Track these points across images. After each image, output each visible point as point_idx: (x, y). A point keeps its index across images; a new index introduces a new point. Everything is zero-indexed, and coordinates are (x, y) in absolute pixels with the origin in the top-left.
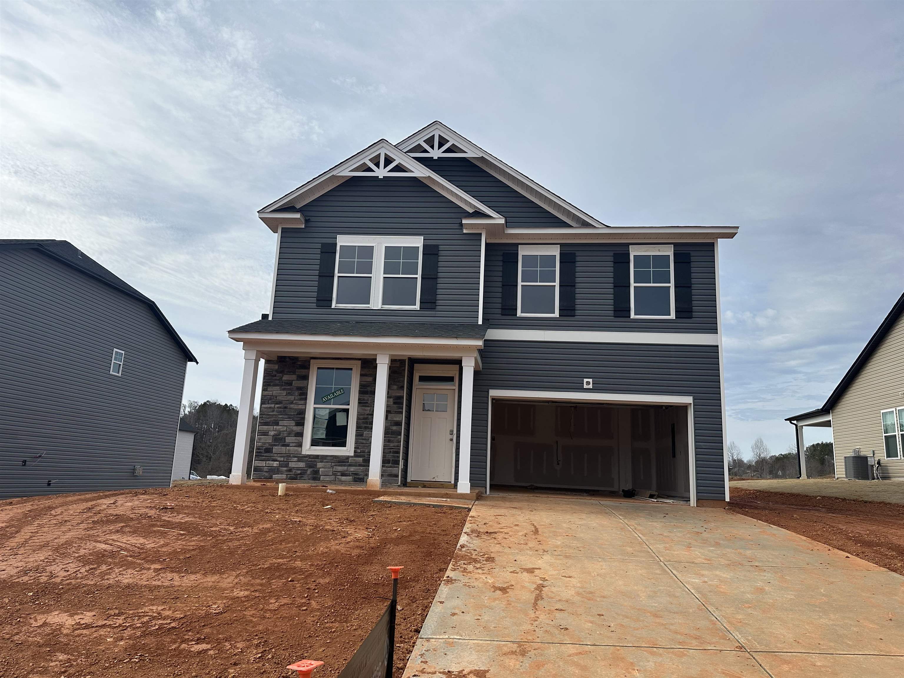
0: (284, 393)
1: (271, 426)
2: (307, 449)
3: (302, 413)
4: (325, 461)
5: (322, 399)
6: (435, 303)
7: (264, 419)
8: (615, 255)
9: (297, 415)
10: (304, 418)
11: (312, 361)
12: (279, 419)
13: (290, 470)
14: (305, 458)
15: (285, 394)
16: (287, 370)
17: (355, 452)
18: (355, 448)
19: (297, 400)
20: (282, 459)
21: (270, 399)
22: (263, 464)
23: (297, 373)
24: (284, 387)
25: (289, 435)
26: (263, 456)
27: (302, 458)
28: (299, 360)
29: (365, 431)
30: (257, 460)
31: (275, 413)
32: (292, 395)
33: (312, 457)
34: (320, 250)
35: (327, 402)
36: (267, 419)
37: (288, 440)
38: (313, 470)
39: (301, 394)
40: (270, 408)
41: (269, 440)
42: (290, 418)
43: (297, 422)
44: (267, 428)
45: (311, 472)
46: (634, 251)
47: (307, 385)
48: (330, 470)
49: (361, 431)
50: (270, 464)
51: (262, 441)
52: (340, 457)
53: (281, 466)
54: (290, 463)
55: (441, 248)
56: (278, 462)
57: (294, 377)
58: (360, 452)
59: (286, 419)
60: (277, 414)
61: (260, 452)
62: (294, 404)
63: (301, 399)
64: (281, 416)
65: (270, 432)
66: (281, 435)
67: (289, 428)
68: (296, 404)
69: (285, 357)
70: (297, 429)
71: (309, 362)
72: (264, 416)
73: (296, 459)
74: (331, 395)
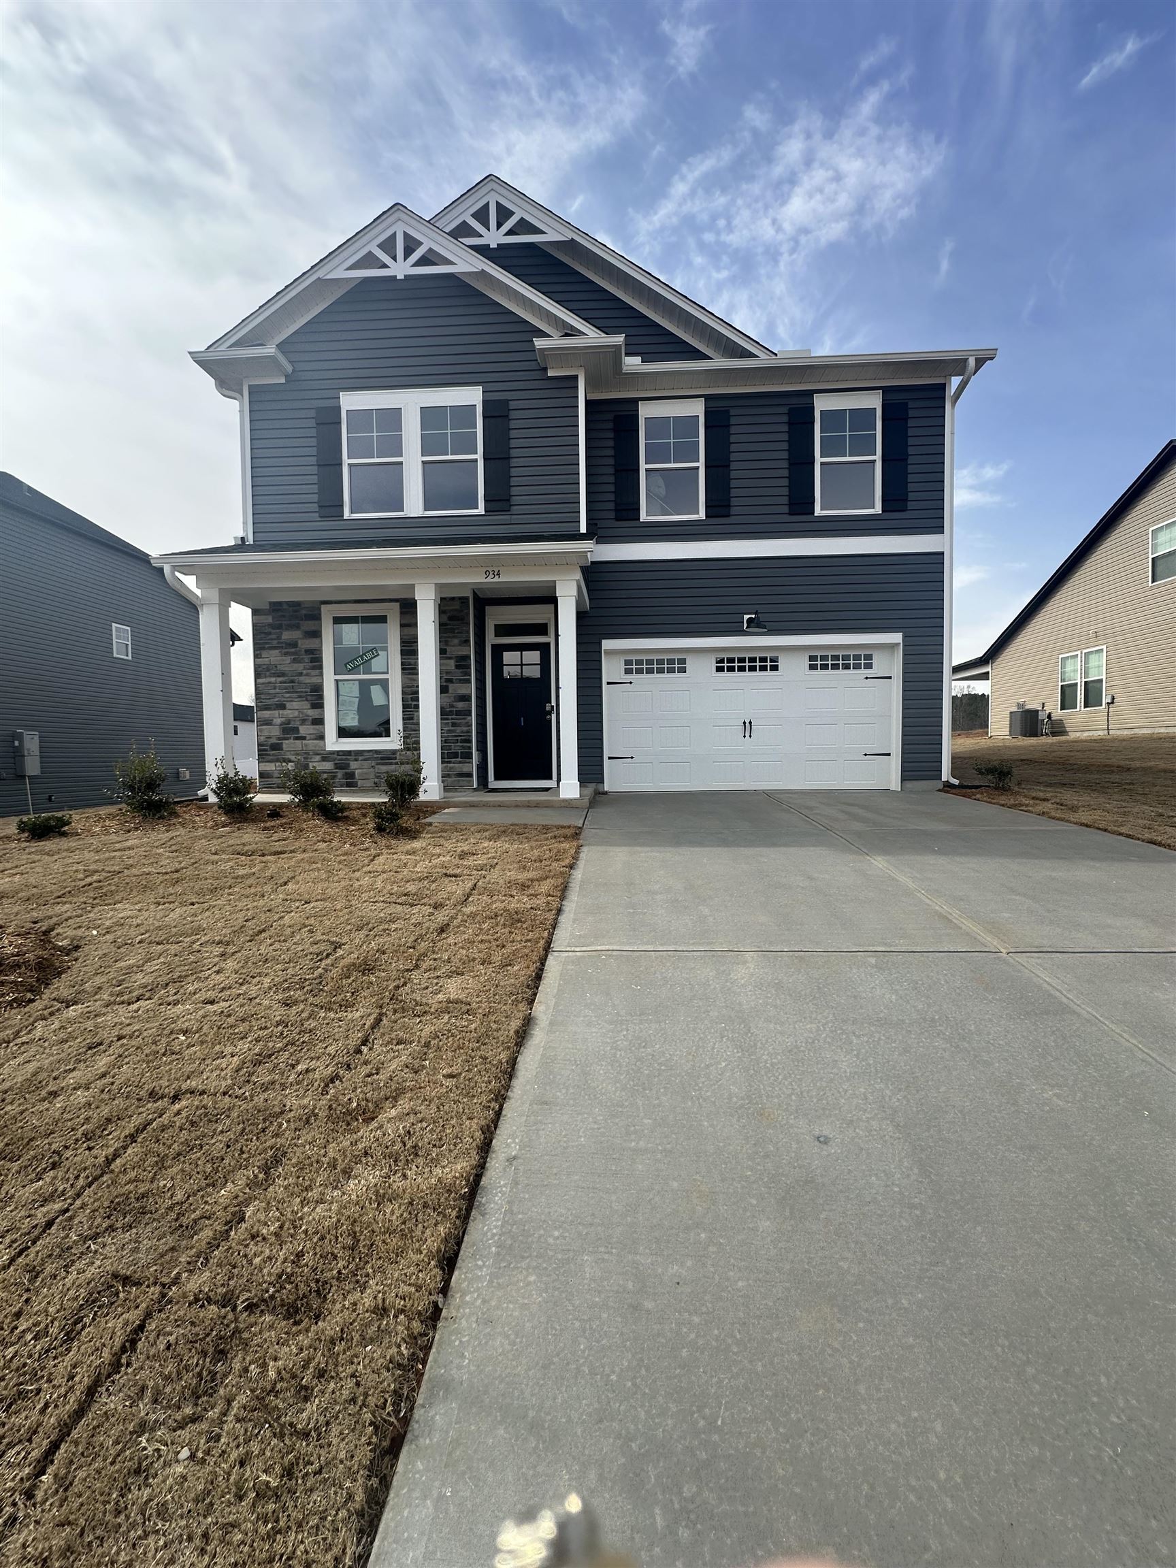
0: (288, 659)
1: (275, 710)
2: (333, 743)
3: (318, 690)
4: (360, 758)
5: (346, 667)
6: (509, 500)
8: (791, 412)
9: (310, 692)
10: (321, 697)
11: (323, 607)
12: (285, 700)
14: (331, 756)
15: (288, 662)
16: (287, 624)
17: (402, 743)
18: (402, 737)
19: (308, 670)
20: (299, 758)
21: (267, 670)
22: (271, 766)
23: (302, 628)
24: (286, 650)
25: (303, 721)
26: (269, 755)
27: (327, 756)
28: (303, 606)
30: (263, 762)
31: (277, 690)
32: (299, 662)
33: (341, 753)
34: (314, 420)
35: (354, 671)
36: (268, 701)
37: (303, 730)
38: (346, 773)
39: (312, 660)
40: (270, 683)
42: (301, 697)
43: (312, 704)
44: (270, 714)
45: (343, 775)
46: (821, 404)
47: (319, 646)
48: (371, 772)
50: (282, 766)
51: (266, 733)
52: (384, 752)
54: (310, 763)
55: (512, 405)
56: (292, 764)
57: (299, 634)
59: (296, 700)
60: (281, 691)
61: (265, 750)
62: (305, 676)
63: (313, 668)
64: (288, 695)
65: (275, 720)
66: (292, 723)
67: (302, 713)
68: (307, 675)
69: (280, 603)
70: (313, 713)
71: (320, 609)
72: (263, 696)
73: (318, 758)
74: (360, 661)
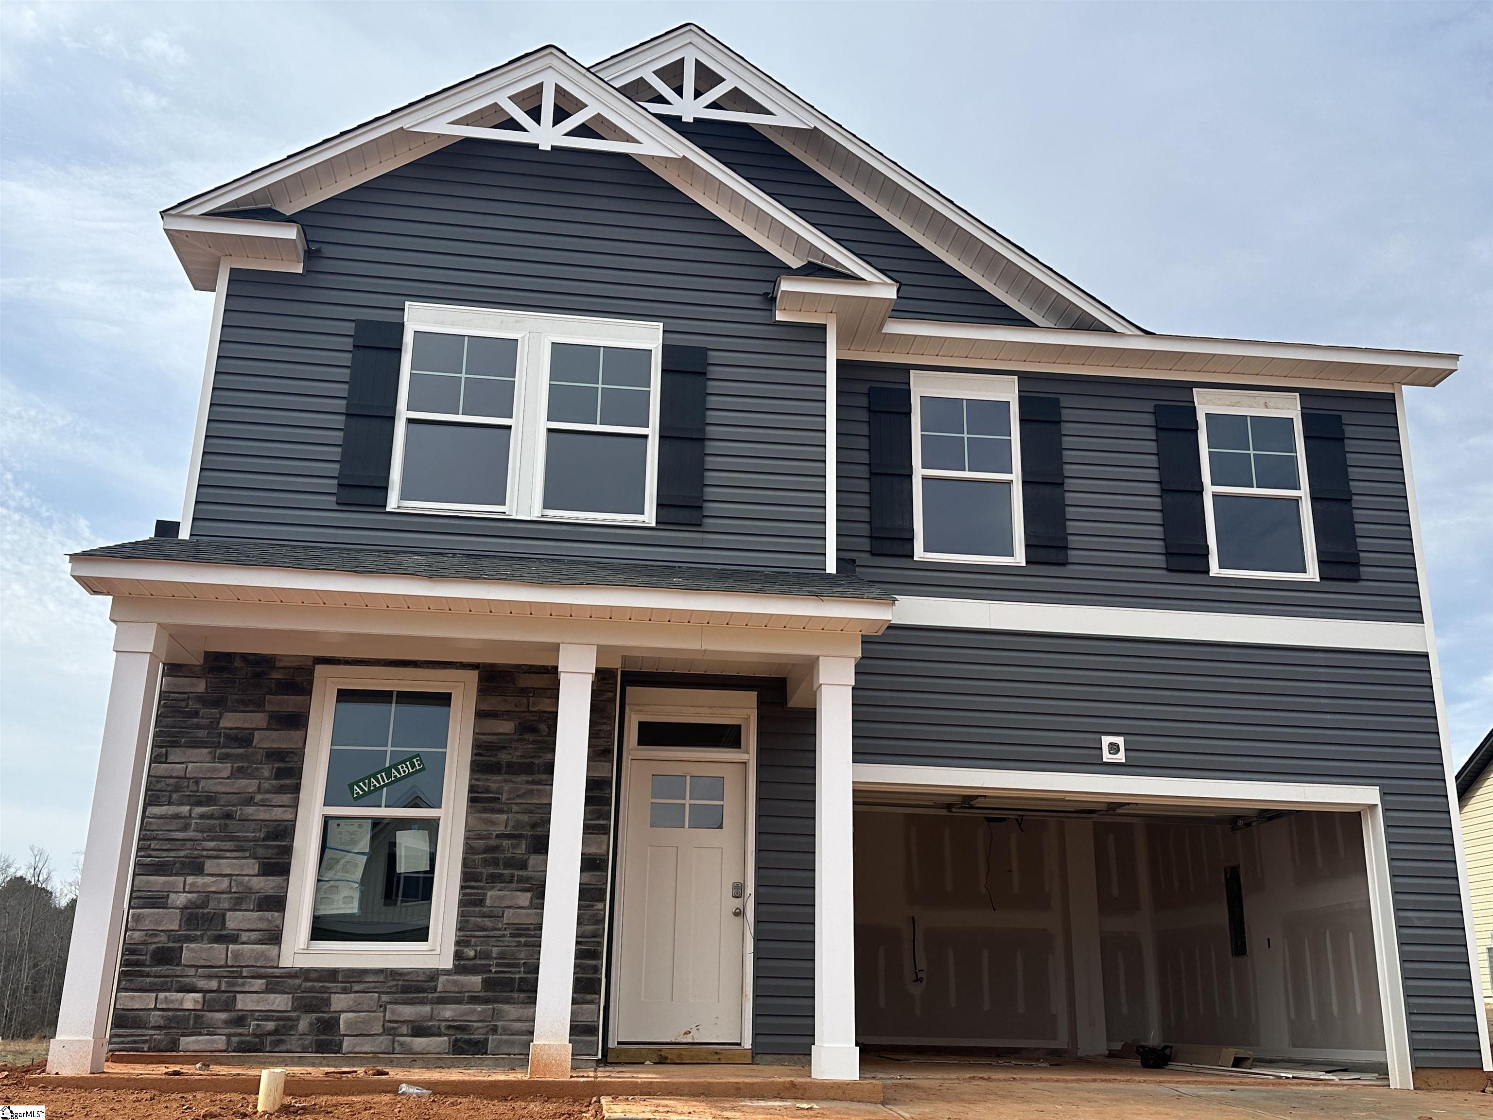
0: (225, 769)
1: (177, 875)
2: (298, 950)
3: (283, 834)
4: (356, 988)
5: (352, 790)
6: (700, 508)
7: (154, 853)
8: (1158, 411)
9: (264, 840)
10: (288, 851)
11: (319, 669)
12: (205, 853)
13: (240, 1020)
14: (290, 981)
15: (226, 773)
16: (236, 697)
17: (458, 956)
18: (457, 943)
19: (268, 792)
20: (214, 984)
21: (177, 789)
22: (147, 1000)
23: (268, 707)
24: (223, 750)
25: (238, 904)
26: (148, 975)
27: (280, 980)
28: (279, 664)
29: (492, 888)
30: (126, 990)
31: (190, 834)
32: (251, 776)
33: (314, 975)
34: (351, 340)
35: (369, 798)
36: (165, 854)
37: (234, 921)
38: (318, 1020)
39: (279, 774)
40: (177, 816)
41: (171, 921)
42: (241, 849)
43: (265, 864)
44: (165, 883)
45: (311, 1024)
46: (1205, 404)
47: (300, 745)
48: (376, 1018)
49: (477, 888)
50: (172, 1002)
51: (147, 925)
52: (409, 973)
53: (209, 1006)
54: (238, 995)
55: (714, 357)
56: (198, 996)
57: (258, 719)
58: (475, 958)
59: (228, 854)
60: (199, 835)
61: (137, 963)
62: (257, 804)
63: (281, 790)
64: (212, 844)
65: (172, 896)
66: (212, 904)
67: (240, 884)
68: (264, 804)
69: (229, 656)
70: (266, 885)
71: (311, 672)
72: (154, 844)
73: (259, 984)
74: (383, 777)
